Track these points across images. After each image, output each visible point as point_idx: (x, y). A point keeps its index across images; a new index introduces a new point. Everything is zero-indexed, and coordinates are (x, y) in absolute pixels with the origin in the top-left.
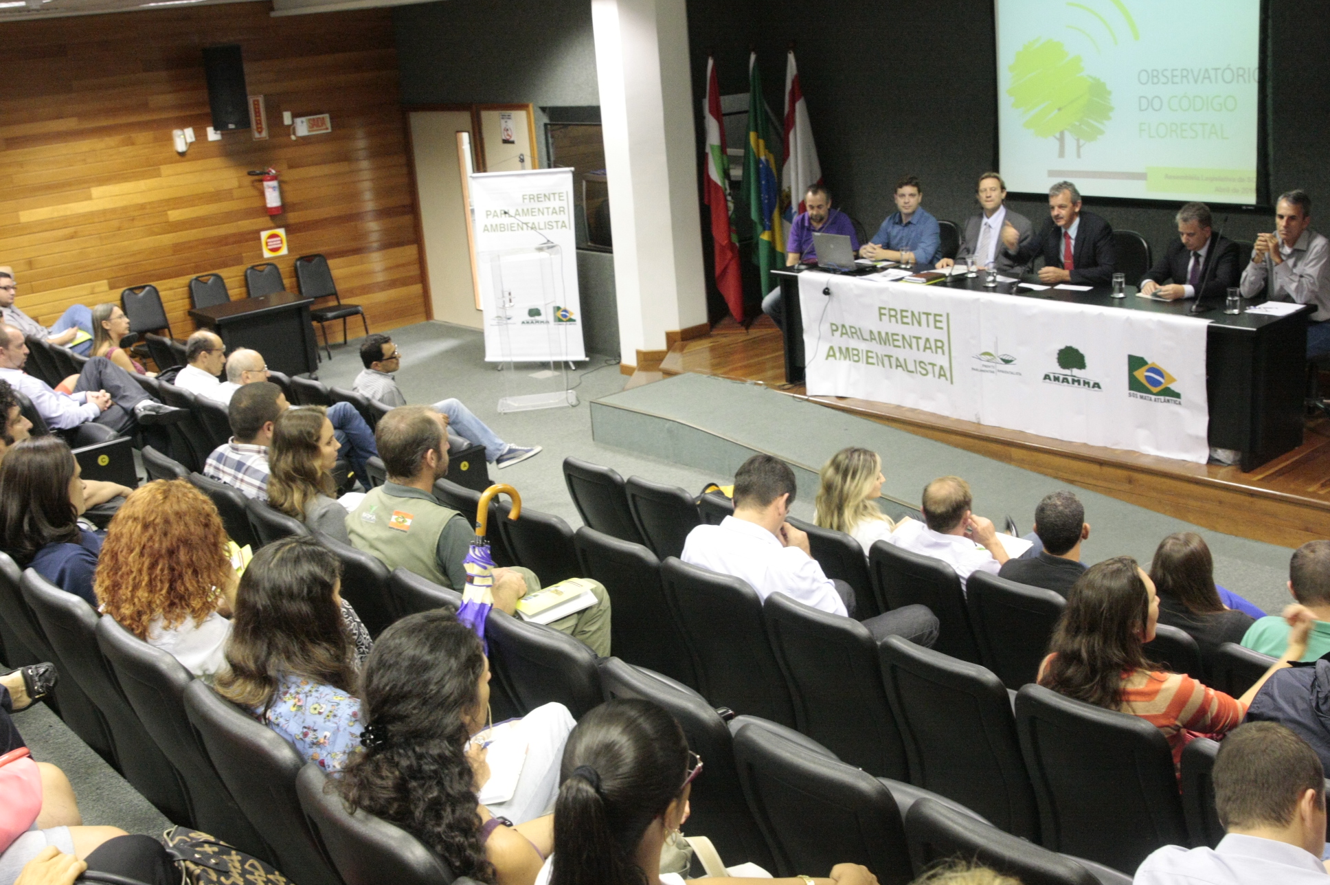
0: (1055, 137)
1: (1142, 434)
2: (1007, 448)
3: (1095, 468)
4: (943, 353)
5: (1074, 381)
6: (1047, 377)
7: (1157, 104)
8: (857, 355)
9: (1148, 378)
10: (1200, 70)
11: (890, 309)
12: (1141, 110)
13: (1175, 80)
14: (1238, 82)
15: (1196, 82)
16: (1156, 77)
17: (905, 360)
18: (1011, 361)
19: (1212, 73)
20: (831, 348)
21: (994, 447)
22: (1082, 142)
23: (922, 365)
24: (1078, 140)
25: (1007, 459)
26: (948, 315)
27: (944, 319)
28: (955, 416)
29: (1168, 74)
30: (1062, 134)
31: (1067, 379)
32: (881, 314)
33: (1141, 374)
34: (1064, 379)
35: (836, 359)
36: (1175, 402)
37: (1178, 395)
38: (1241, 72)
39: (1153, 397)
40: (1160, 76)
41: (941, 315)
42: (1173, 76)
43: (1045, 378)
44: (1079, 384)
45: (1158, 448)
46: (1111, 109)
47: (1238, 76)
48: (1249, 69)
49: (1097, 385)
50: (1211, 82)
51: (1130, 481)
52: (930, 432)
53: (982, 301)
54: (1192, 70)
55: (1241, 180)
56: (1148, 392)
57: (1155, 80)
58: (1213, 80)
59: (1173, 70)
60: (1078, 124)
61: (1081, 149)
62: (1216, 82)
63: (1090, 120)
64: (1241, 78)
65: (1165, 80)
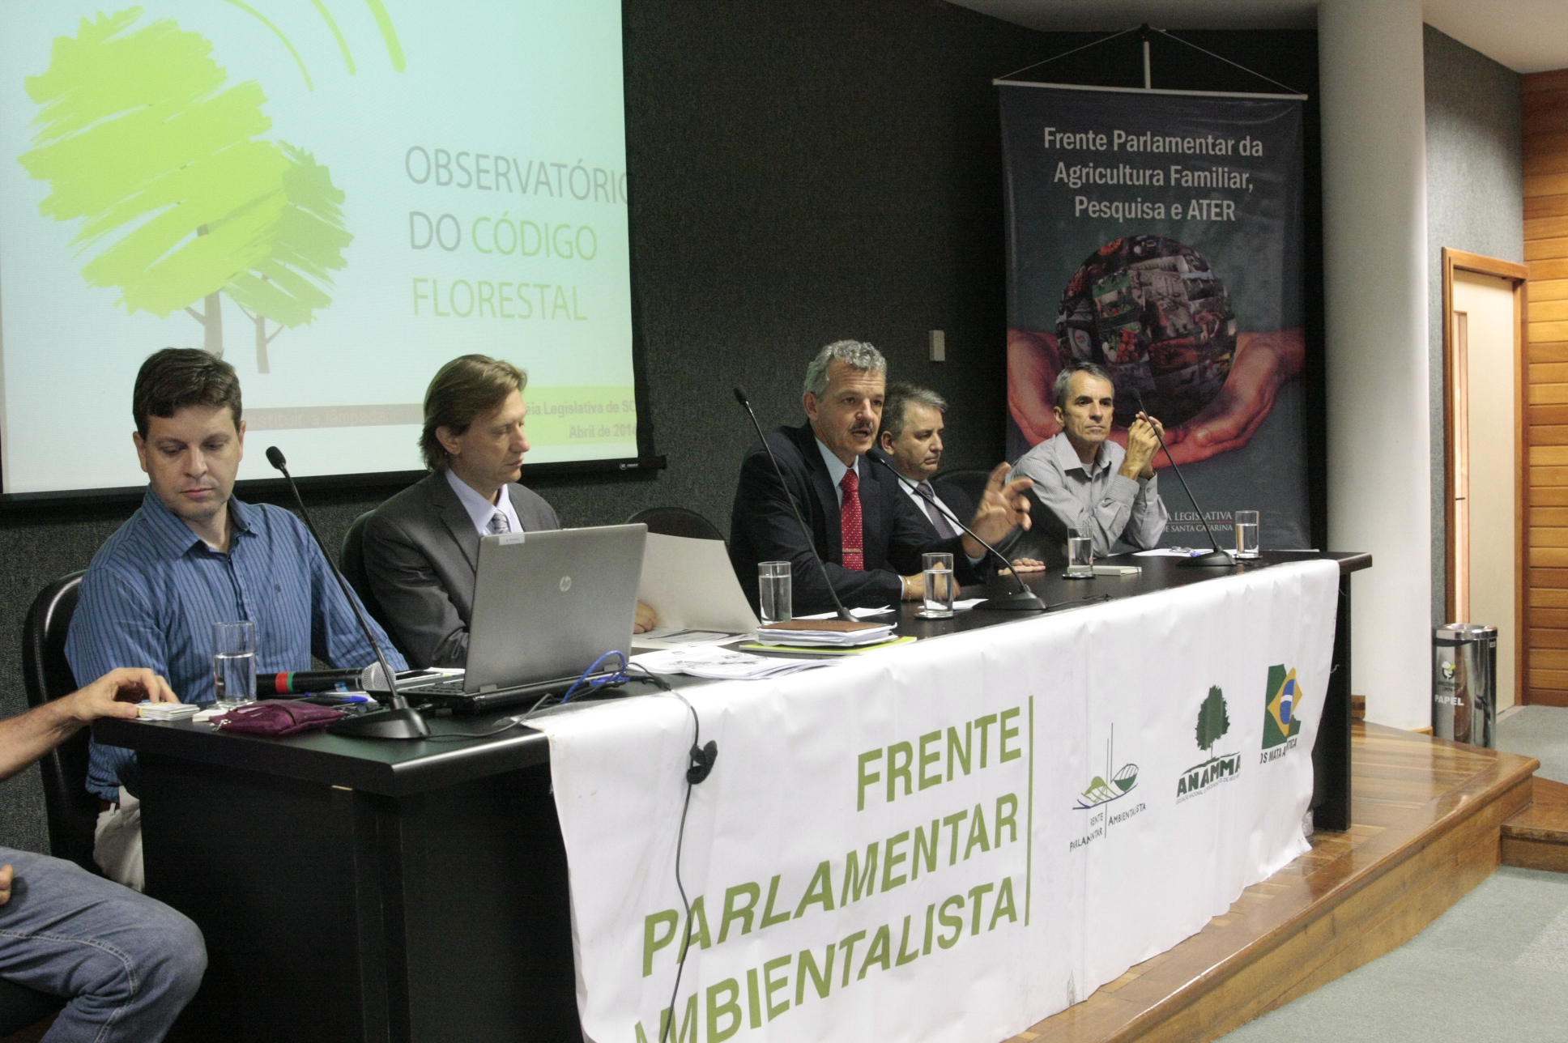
0: (189, 310)
4: (1013, 836)
5: (1213, 773)
6: (1182, 787)
7: (448, 232)
10: (530, 164)
11: (889, 753)
12: (414, 247)
14: (597, 198)
15: (524, 190)
16: (446, 166)
18: (1132, 780)
19: (552, 173)
22: (271, 326)
24: (260, 322)
27: (1023, 721)
29: (469, 163)
30: (212, 302)
31: (1206, 773)
32: (860, 784)
33: (1277, 705)
34: (1204, 774)
38: (601, 179)
40: (453, 166)
41: (1015, 713)
42: (479, 171)
43: (1179, 791)
46: (346, 239)
47: (596, 185)
48: (613, 173)
54: (515, 161)
55: (613, 408)
57: (444, 175)
59: (478, 156)
60: (258, 275)
61: (270, 347)
62: (561, 195)
63: (289, 266)
64: (600, 191)
65: (464, 179)
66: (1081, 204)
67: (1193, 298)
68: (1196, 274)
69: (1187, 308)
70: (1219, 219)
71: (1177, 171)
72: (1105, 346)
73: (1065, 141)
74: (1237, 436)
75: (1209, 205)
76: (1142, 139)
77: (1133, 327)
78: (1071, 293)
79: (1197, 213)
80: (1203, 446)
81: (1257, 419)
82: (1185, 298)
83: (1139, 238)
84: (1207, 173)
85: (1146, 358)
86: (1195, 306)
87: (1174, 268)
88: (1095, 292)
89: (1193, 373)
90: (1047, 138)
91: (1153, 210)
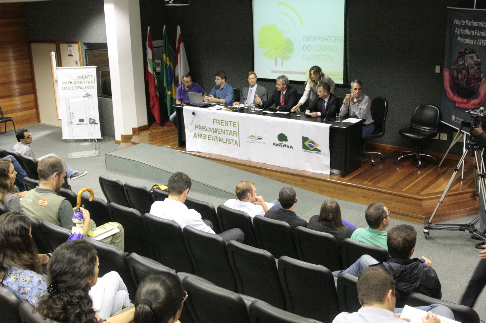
0: (274, 59)
1: (307, 164)
2: (260, 170)
3: (291, 177)
4: (236, 136)
5: (283, 146)
6: (274, 144)
7: (309, 48)
8: (205, 137)
9: (309, 145)
10: (324, 37)
11: (217, 120)
12: (304, 50)
13: (316, 40)
14: (337, 41)
15: (323, 41)
16: (309, 38)
17: (222, 138)
18: (261, 139)
19: (328, 38)
20: (195, 134)
21: (255, 169)
22: (283, 61)
23: (229, 140)
24: (282, 60)
25: (260, 174)
26: (238, 122)
27: (237, 123)
28: (241, 159)
29: (313, 38)
30: (276, 58)
31: (281, 145)
32: (214, 122)
33: (307, 143)
34: (280, 145)
35: (197, 138)
36: (319, 153)
37: (320, 151)
38: (338, 38)
39: (311, 151)
40: (311, 38)
41: (235, 122)
42: (315, 39)
43: (273, 145)
44: (285, 147)
45: (313, 169)
46: (294, 49)
47: (337, 39)
48: (341, 37)
49: (291, 147)
50: (328, 41)
51: (304, 181)
52: (232, 165)
53: (250, 117)
54: (321, 37)
55: (338, 75)
56: (310, 150)
57: (309, 40)
58: (329, 40)
59: (315, 36)
60: (282, 54)
61: (283, 63)
62: (330, 41)
63: (286, 53)
64: (338, 40)
65: (312, 40)
66: (459, 39)
67: (475, 66)
68: (477, 60)
69: (474, 68)
70: (483, 45)
71: (477, 31)
72: (459, 75)
73: (458, 22)
74: (479, 105)
75: (482, 41)
76: (471, 22)
77: (464, 71)
78: (455, 61)
79: (479, 43)
80: (472, 105)
81: (483, 101)
82: (474, 66)
83: (468, 49)
84: (482, 32)
85: (465, 80)
86: (476, 68)
87: (472, 57)
88: (459, 61)
89: (473, 86)
90: (455, 21)
91: (471, 41)
